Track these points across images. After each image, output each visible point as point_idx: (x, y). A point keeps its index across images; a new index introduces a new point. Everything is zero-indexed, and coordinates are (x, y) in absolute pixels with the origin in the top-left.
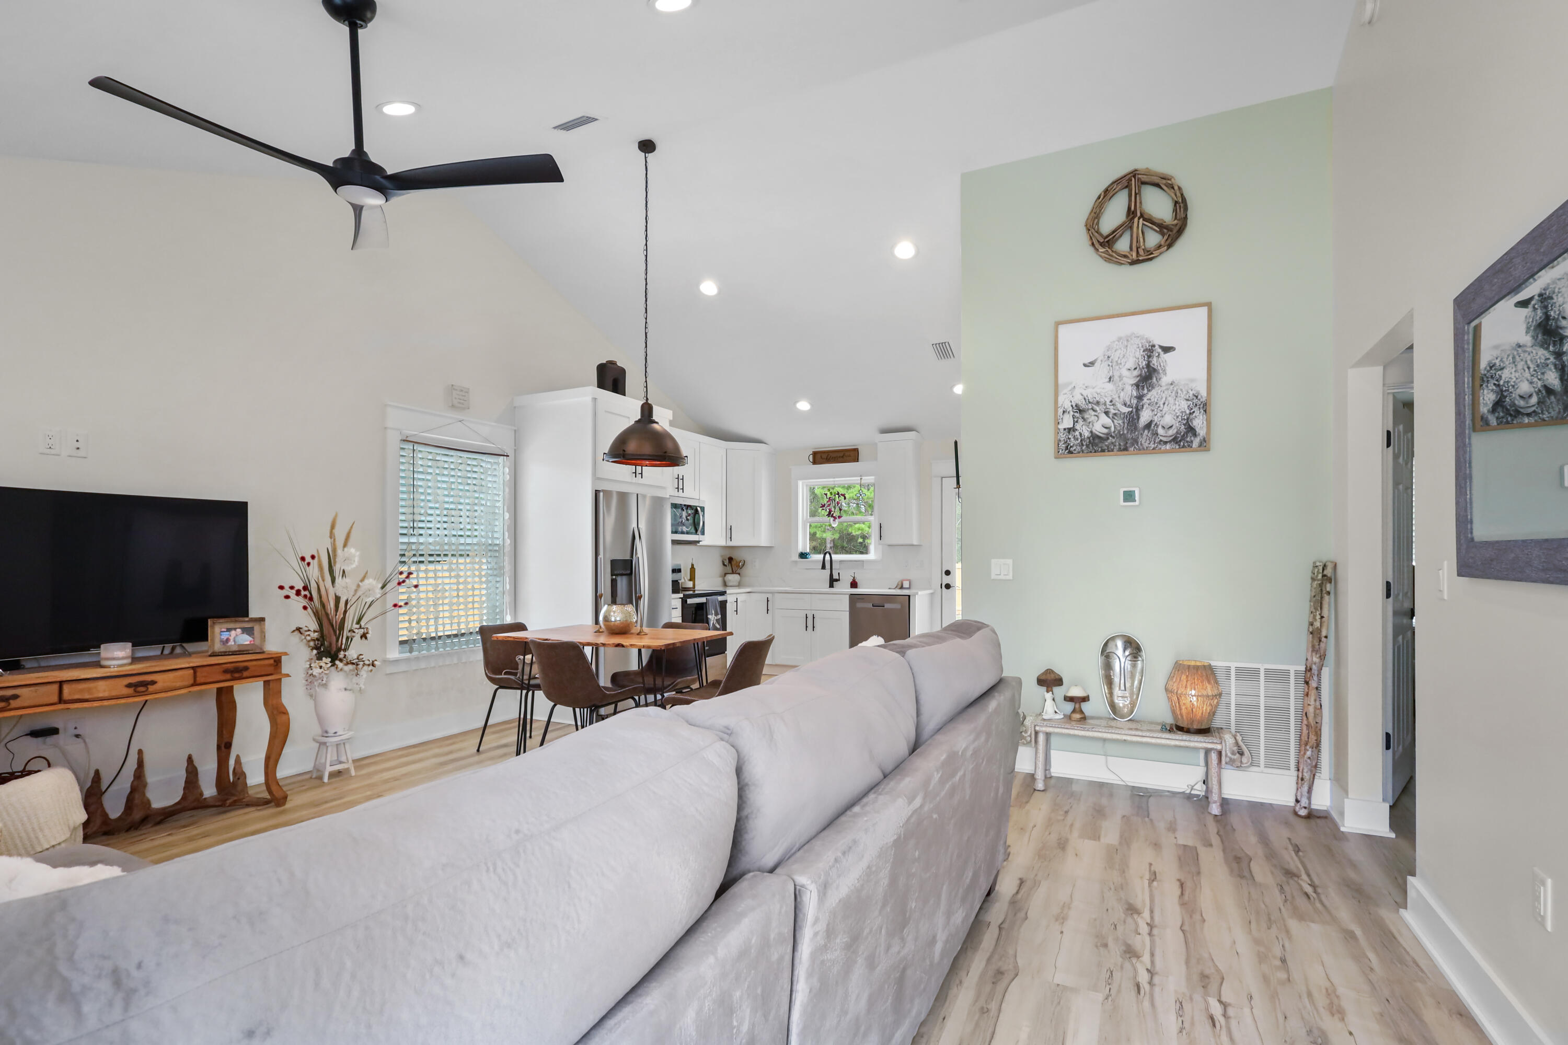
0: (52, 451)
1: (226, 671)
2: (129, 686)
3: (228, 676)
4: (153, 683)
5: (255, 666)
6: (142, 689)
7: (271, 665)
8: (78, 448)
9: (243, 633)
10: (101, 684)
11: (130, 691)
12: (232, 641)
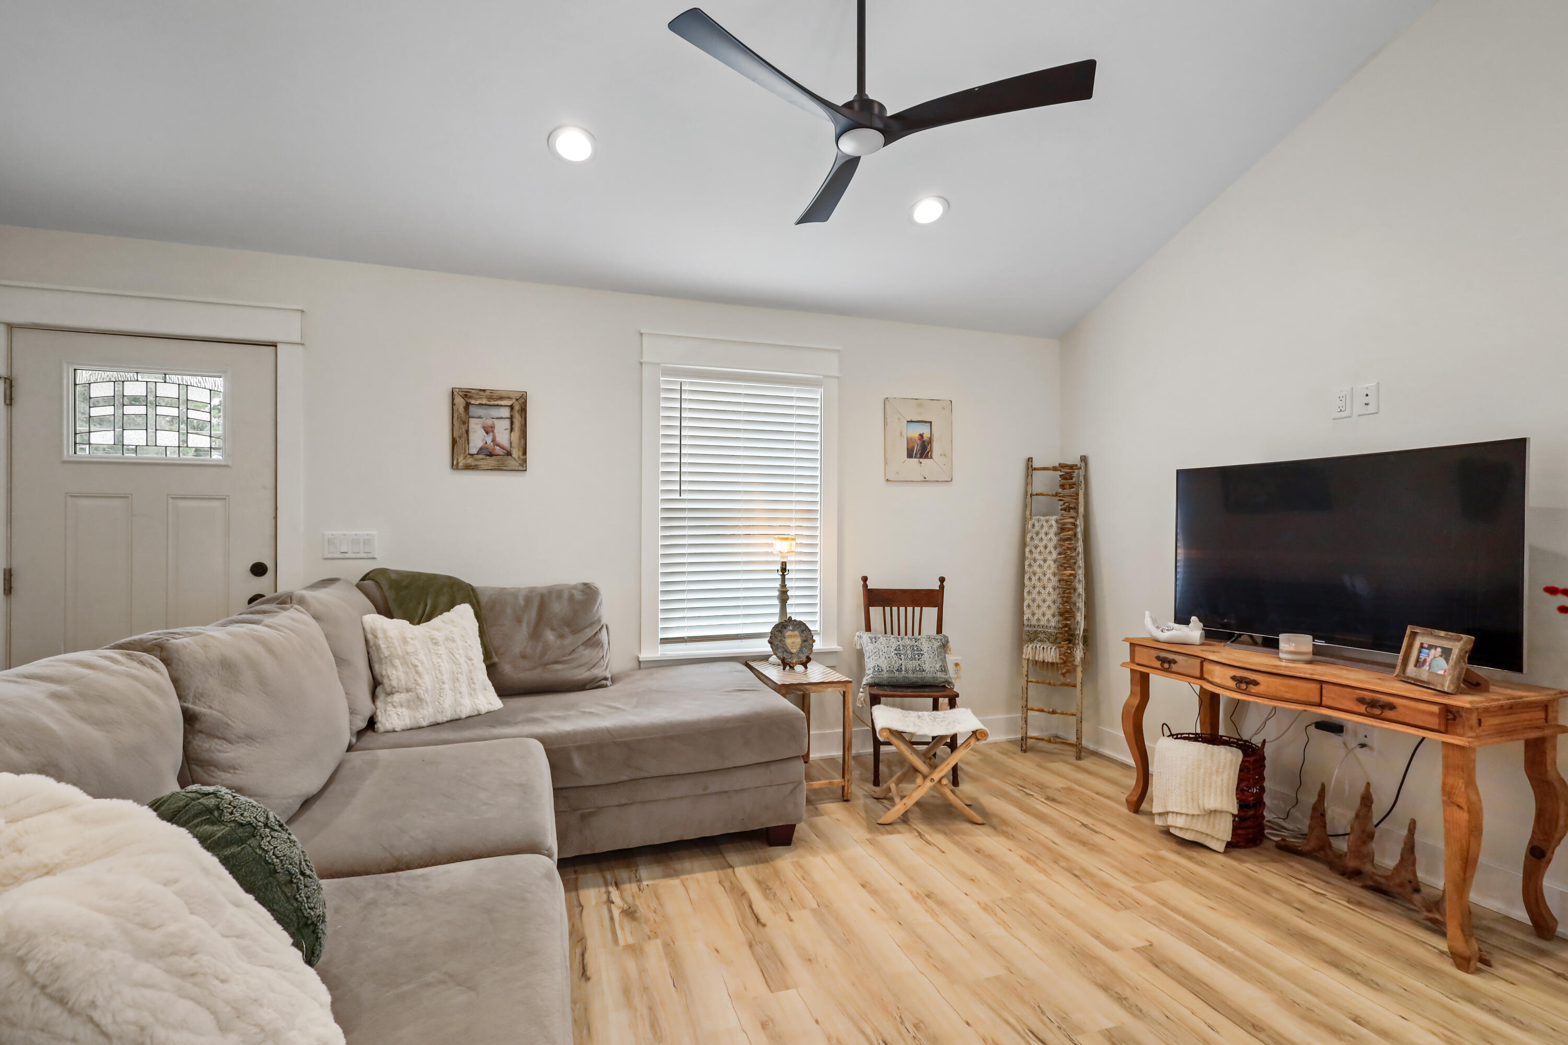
0: (1343, 414)
1: (1361, 701)
2: (1234, 678)
3: (1362, 709)
4: (1256, 683)
5: (1405, 707)
6: (1244, 686)
7: (1432, 714)
8: (1367, 404)
9: (1441, 656)
10: (1217, 668)
11: (1232, 684)
12: (1427, 664)
